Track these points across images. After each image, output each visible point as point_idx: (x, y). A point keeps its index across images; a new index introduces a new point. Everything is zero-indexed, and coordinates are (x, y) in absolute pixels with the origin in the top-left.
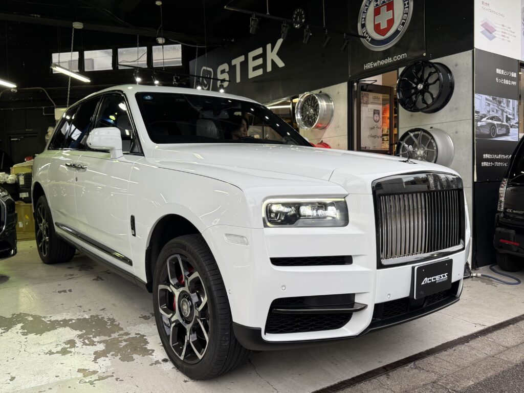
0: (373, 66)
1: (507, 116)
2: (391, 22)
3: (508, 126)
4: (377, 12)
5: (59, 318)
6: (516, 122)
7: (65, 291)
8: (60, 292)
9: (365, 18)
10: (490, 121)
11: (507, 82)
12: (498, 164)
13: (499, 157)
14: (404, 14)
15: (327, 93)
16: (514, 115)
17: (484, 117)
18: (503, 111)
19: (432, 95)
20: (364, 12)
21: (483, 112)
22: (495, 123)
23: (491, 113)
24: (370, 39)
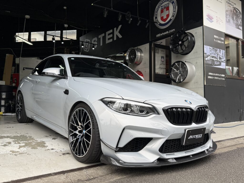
0: (160, 35)
1: (220, 57)
2: (168, 16)
3: (220, 61)
4: (162, 11)
5: (5, 135)
6: (224, 60)
7: (10, 127)
8: (8, 128)
9: (157, 15)
10: (212, 58)
11: (219, 42)
12: (216, 78)
13: (217, 75)
14: (174, 12)
15: (140, 48)
16: (223, 57)
17: (209, 56)
18: (218, 54)
19: (185, 46)
20: (156, 12)
21: (208, 54)
22: (214, 59)
23: (212, 54)
24: (159, 24)
